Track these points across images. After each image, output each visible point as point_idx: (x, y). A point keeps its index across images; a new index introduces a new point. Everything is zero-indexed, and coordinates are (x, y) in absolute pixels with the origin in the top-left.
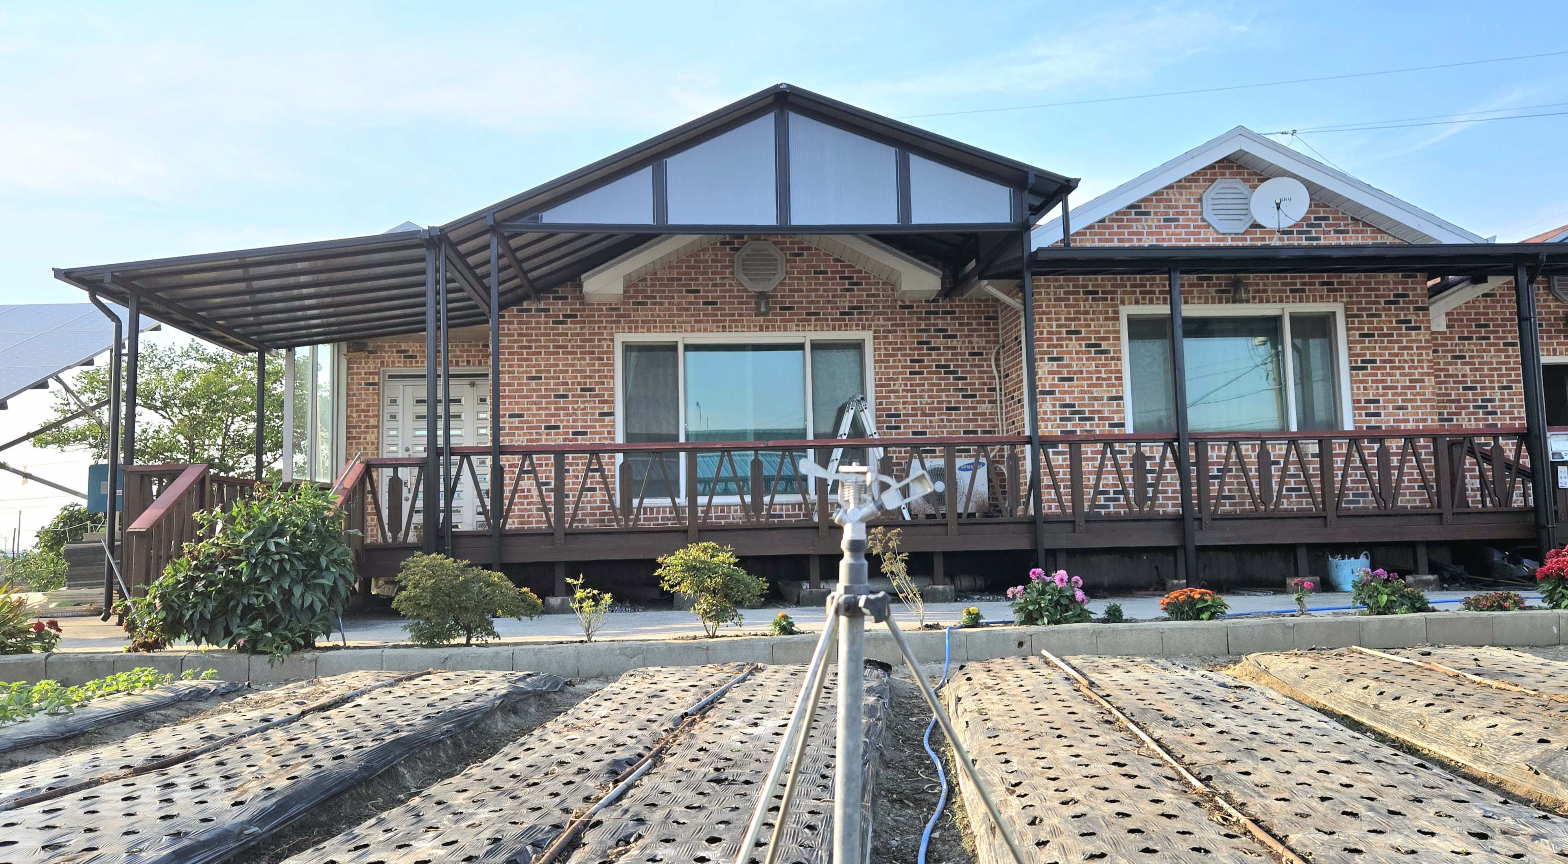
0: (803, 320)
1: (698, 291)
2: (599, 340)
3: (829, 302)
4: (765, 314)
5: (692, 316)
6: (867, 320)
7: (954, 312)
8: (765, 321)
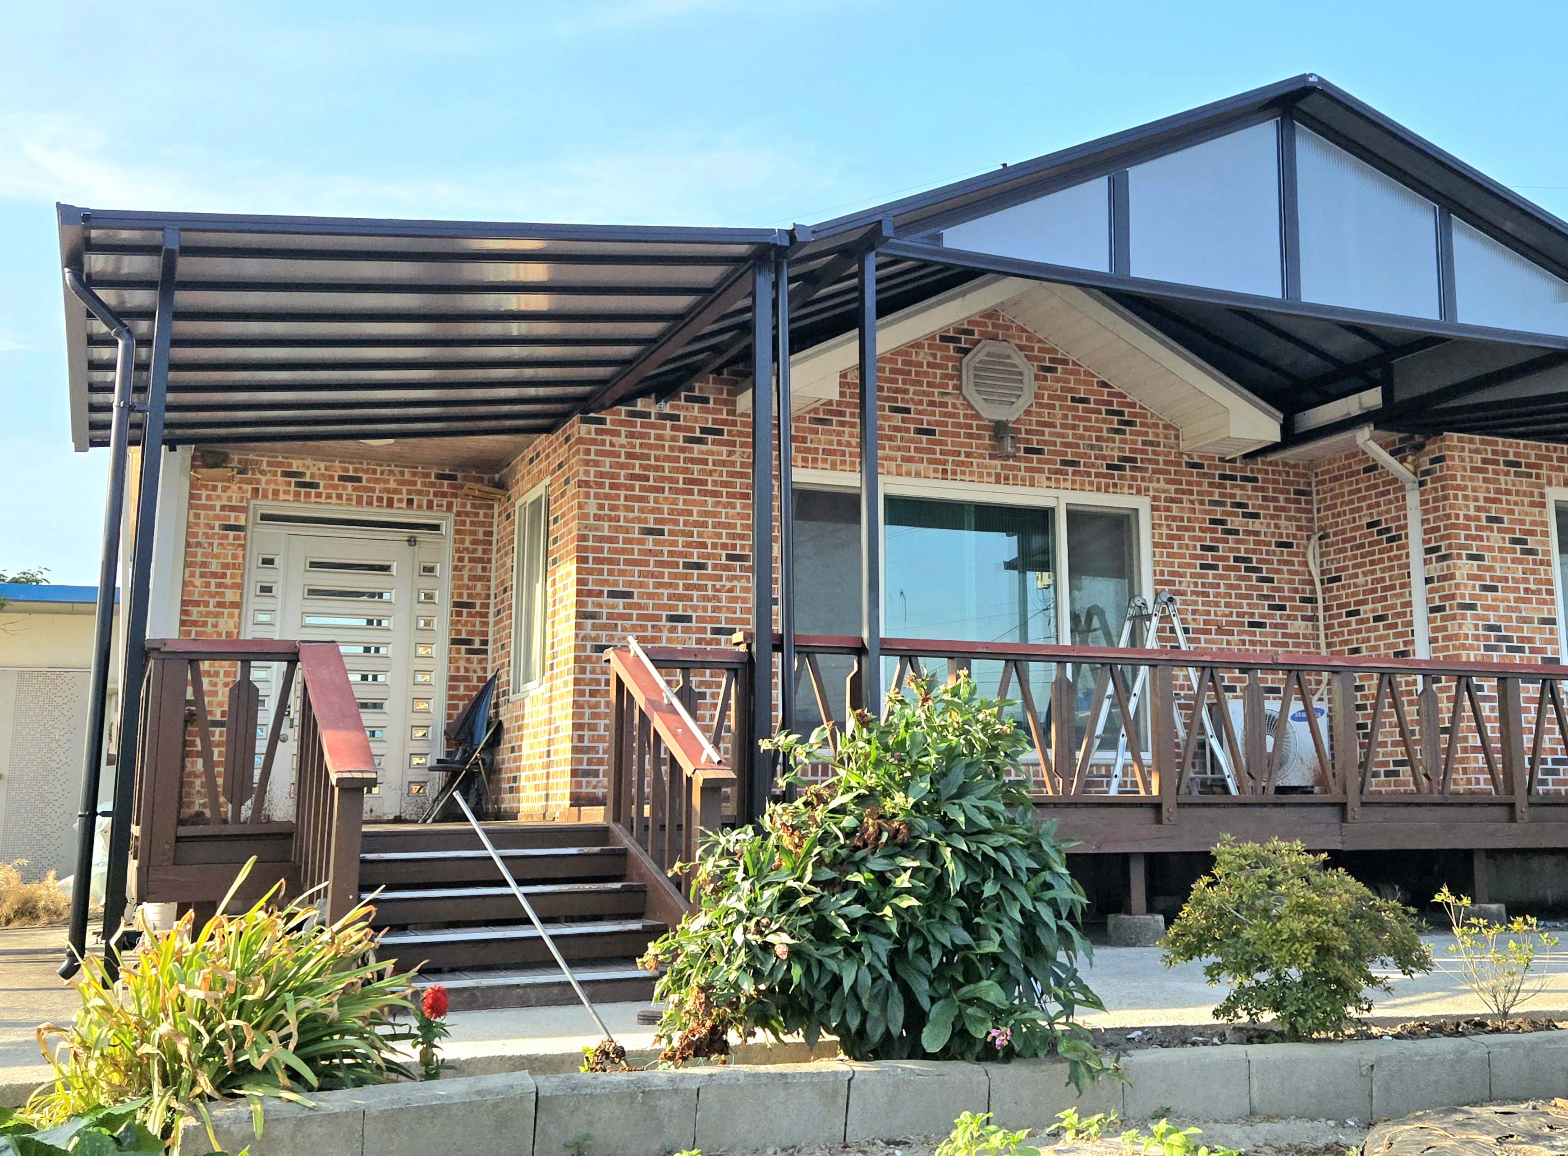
0: (1057, 472)
1: (908, 411)
3: (1092, 447)
4: (1007, 457)
5: (899, 449)
6: (1143, 479)
8: (1003, 467)
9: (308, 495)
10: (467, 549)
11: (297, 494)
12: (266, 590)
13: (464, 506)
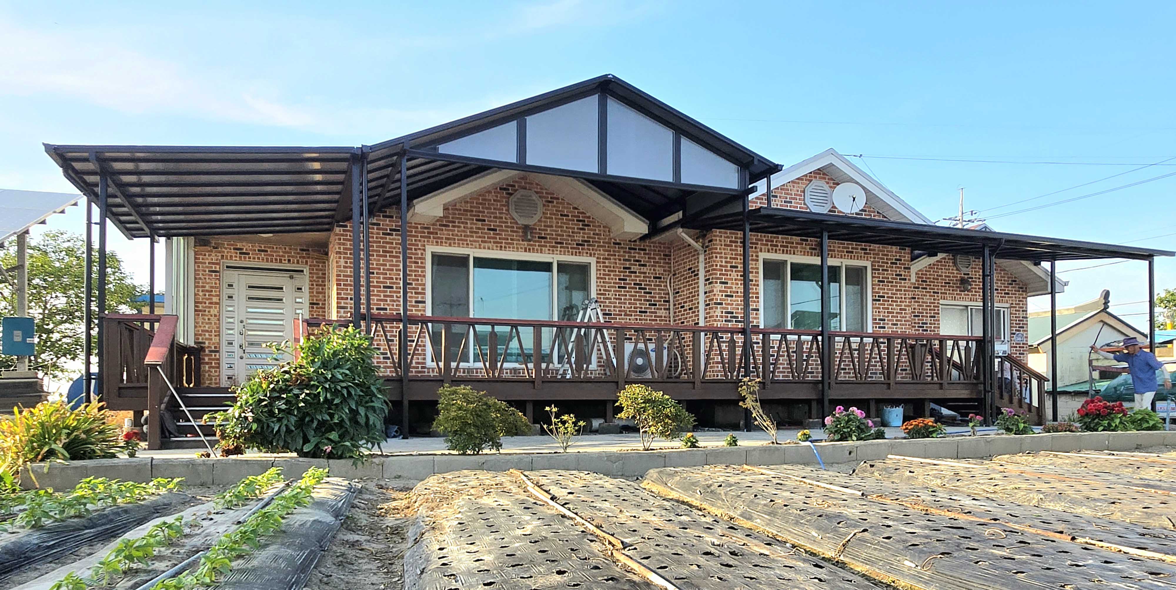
0: (553, 247)
1: (484, 221)
2: (415, 250)
3: (569, 236)
4: (530, 240)
5: (480, 237)
6: (593, 250)
7: (645, 250)
8: (528, 245)
9: (245, 258)
10: (314, 281)
11: (240, 257)
12: (230, 297)
13: (313, 262)
